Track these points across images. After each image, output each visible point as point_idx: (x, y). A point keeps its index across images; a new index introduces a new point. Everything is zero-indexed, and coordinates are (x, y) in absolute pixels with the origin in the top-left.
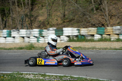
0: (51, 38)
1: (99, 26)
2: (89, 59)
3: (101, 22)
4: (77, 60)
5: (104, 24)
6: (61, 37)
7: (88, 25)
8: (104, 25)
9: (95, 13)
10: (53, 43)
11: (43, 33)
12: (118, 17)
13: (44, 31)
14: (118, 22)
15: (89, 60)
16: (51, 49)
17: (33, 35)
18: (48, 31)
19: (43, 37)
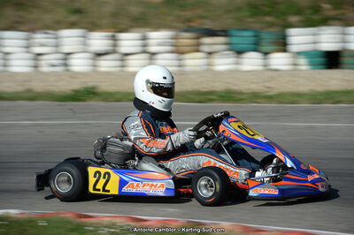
0: (148, 82)
2: (310, 173)
4: (258, 174)
10: (157, 102)
15: (310, 178)
16: (148, 127)
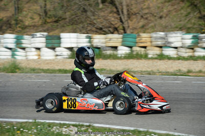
1: (109, 30)
3: (111, 24)
5: (119, 27)
6: (57, 49)
7: (89, 28)
8: (118, 29)
9: (101, 9)
11: (23, 41)
12: (142, 17)
13: (26, 38)
14: (141, 24)
17: (5, 45)
18: (33, 38)
19: (24, 49)
